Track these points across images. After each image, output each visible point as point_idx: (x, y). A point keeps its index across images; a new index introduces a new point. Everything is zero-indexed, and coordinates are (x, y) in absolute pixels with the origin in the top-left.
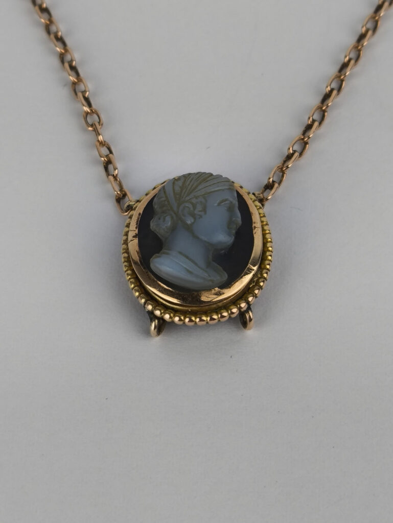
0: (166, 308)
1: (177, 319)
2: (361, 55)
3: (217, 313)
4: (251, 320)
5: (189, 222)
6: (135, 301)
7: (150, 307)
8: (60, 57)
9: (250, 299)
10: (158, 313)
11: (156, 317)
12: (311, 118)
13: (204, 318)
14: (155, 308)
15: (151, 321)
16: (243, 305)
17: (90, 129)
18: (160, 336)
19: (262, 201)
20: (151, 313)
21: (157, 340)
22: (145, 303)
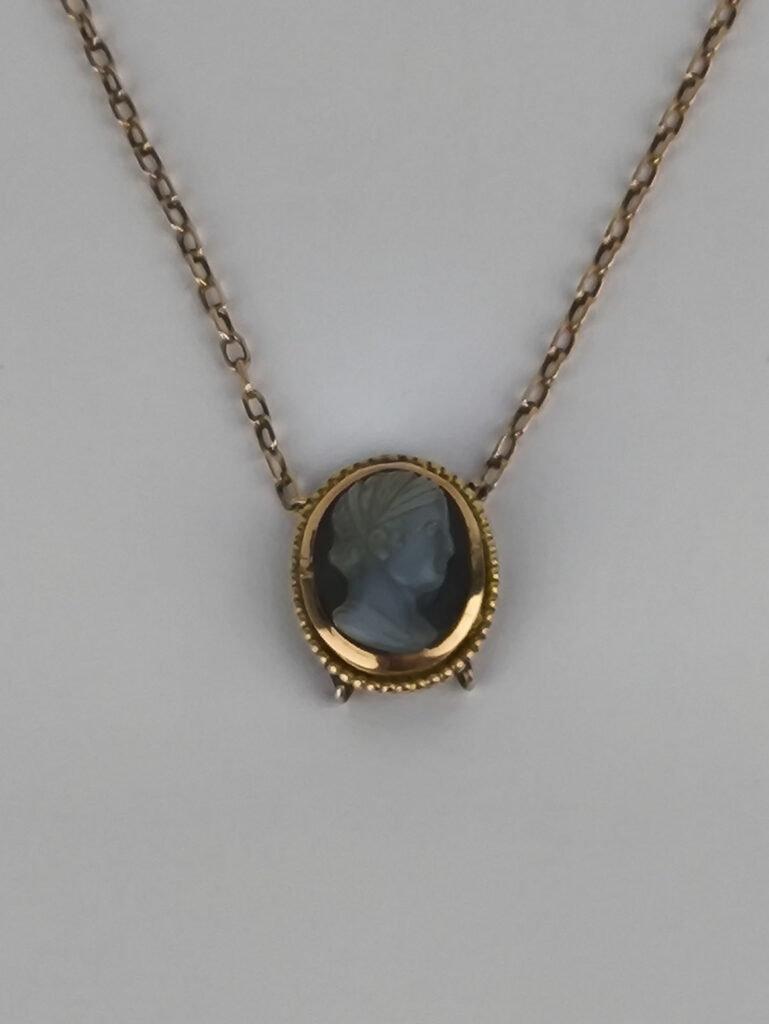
0: (357, 672)
1: (370, 687)
2: (630, 227)
3: (425, 679)
4: (470, 679)
5: (382, 558)
6: (313, 659)
7: (333, 669)
8: (177, 237)
9: (470, 655)
10: (344, 678)
11: (343, 683)
12: (554, 346)
13: (408, 686)
14: (341, 671)
15: (336, 687)
17: (232, 369)
18: (348, 702)
19: (482, 493)
20: (336, 679)
21: (345, 707)
22: (327, 665)
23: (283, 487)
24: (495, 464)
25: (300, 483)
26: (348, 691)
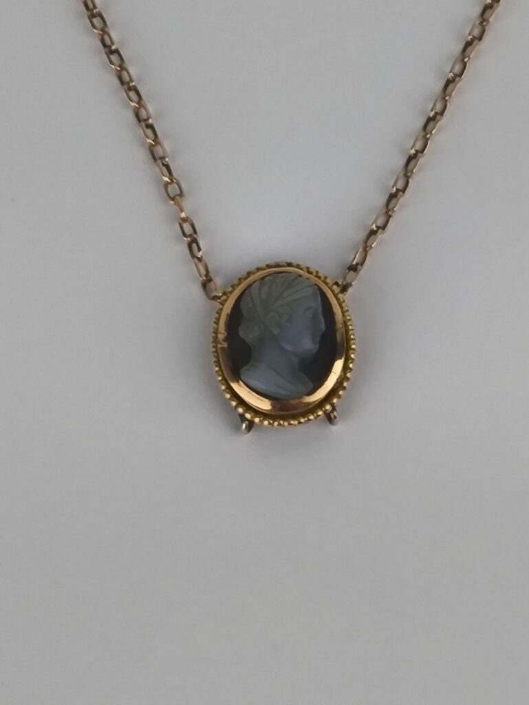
0: (256, 412)
1: (266, 423)
2: (448, 105)
3: (304, 417)
4: (335, 417)
5: (276, 332)
6: (226, 403)
7: (241, 410)
8: (134, 111)
9: (335, 401)
10: (248, 416)
11: (247, 420)
12: (395, 188)
13: (292, 422)
14: (246, 411)
15: (242, 422)
16: (328, 407)
17: (172, 202)
18: (252, 431)
19: (344, 289)
20: (242, 416)
21: (248, 437)
22: (236, 407)
23: (206, 284)
24: (354, 268)
25: (218, 281)
26: (251, 425)
